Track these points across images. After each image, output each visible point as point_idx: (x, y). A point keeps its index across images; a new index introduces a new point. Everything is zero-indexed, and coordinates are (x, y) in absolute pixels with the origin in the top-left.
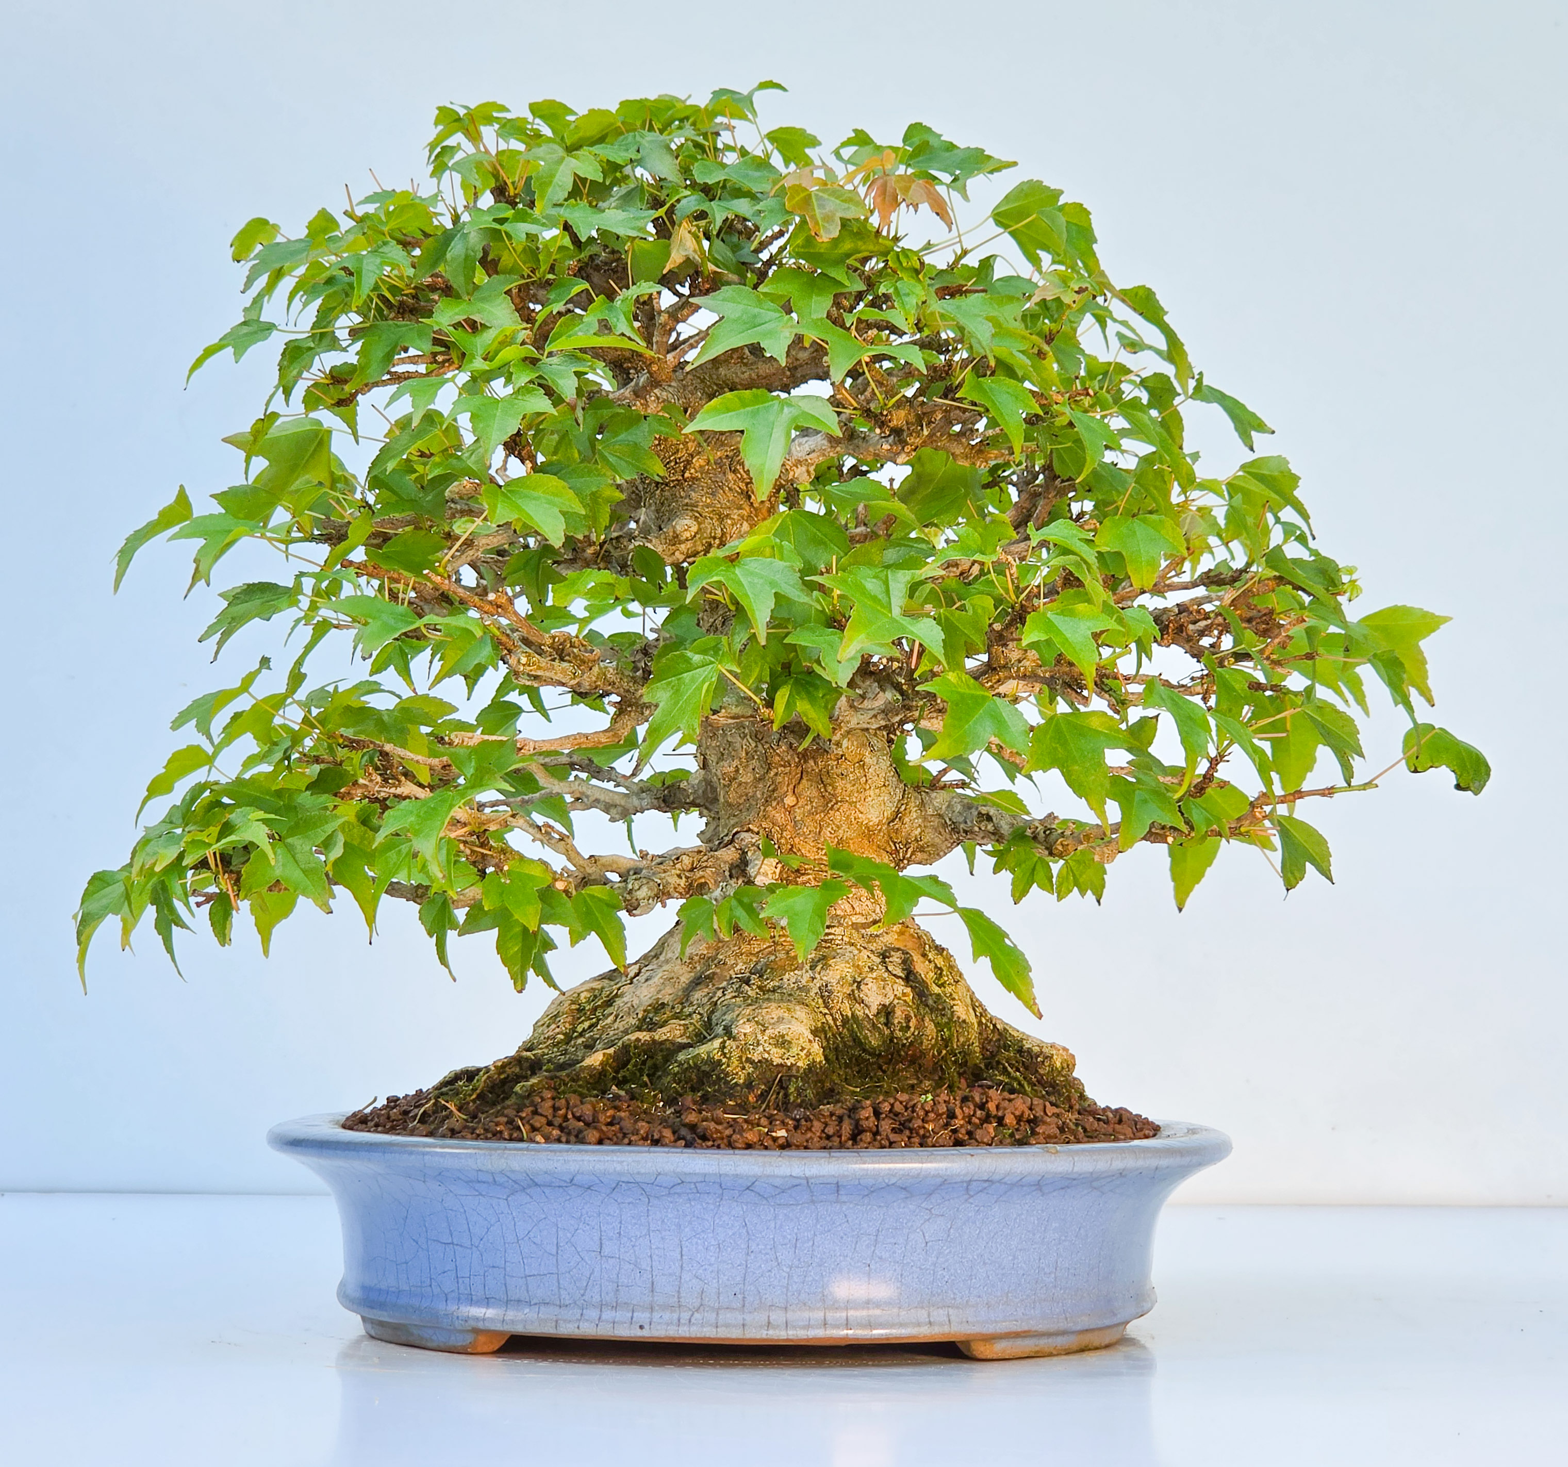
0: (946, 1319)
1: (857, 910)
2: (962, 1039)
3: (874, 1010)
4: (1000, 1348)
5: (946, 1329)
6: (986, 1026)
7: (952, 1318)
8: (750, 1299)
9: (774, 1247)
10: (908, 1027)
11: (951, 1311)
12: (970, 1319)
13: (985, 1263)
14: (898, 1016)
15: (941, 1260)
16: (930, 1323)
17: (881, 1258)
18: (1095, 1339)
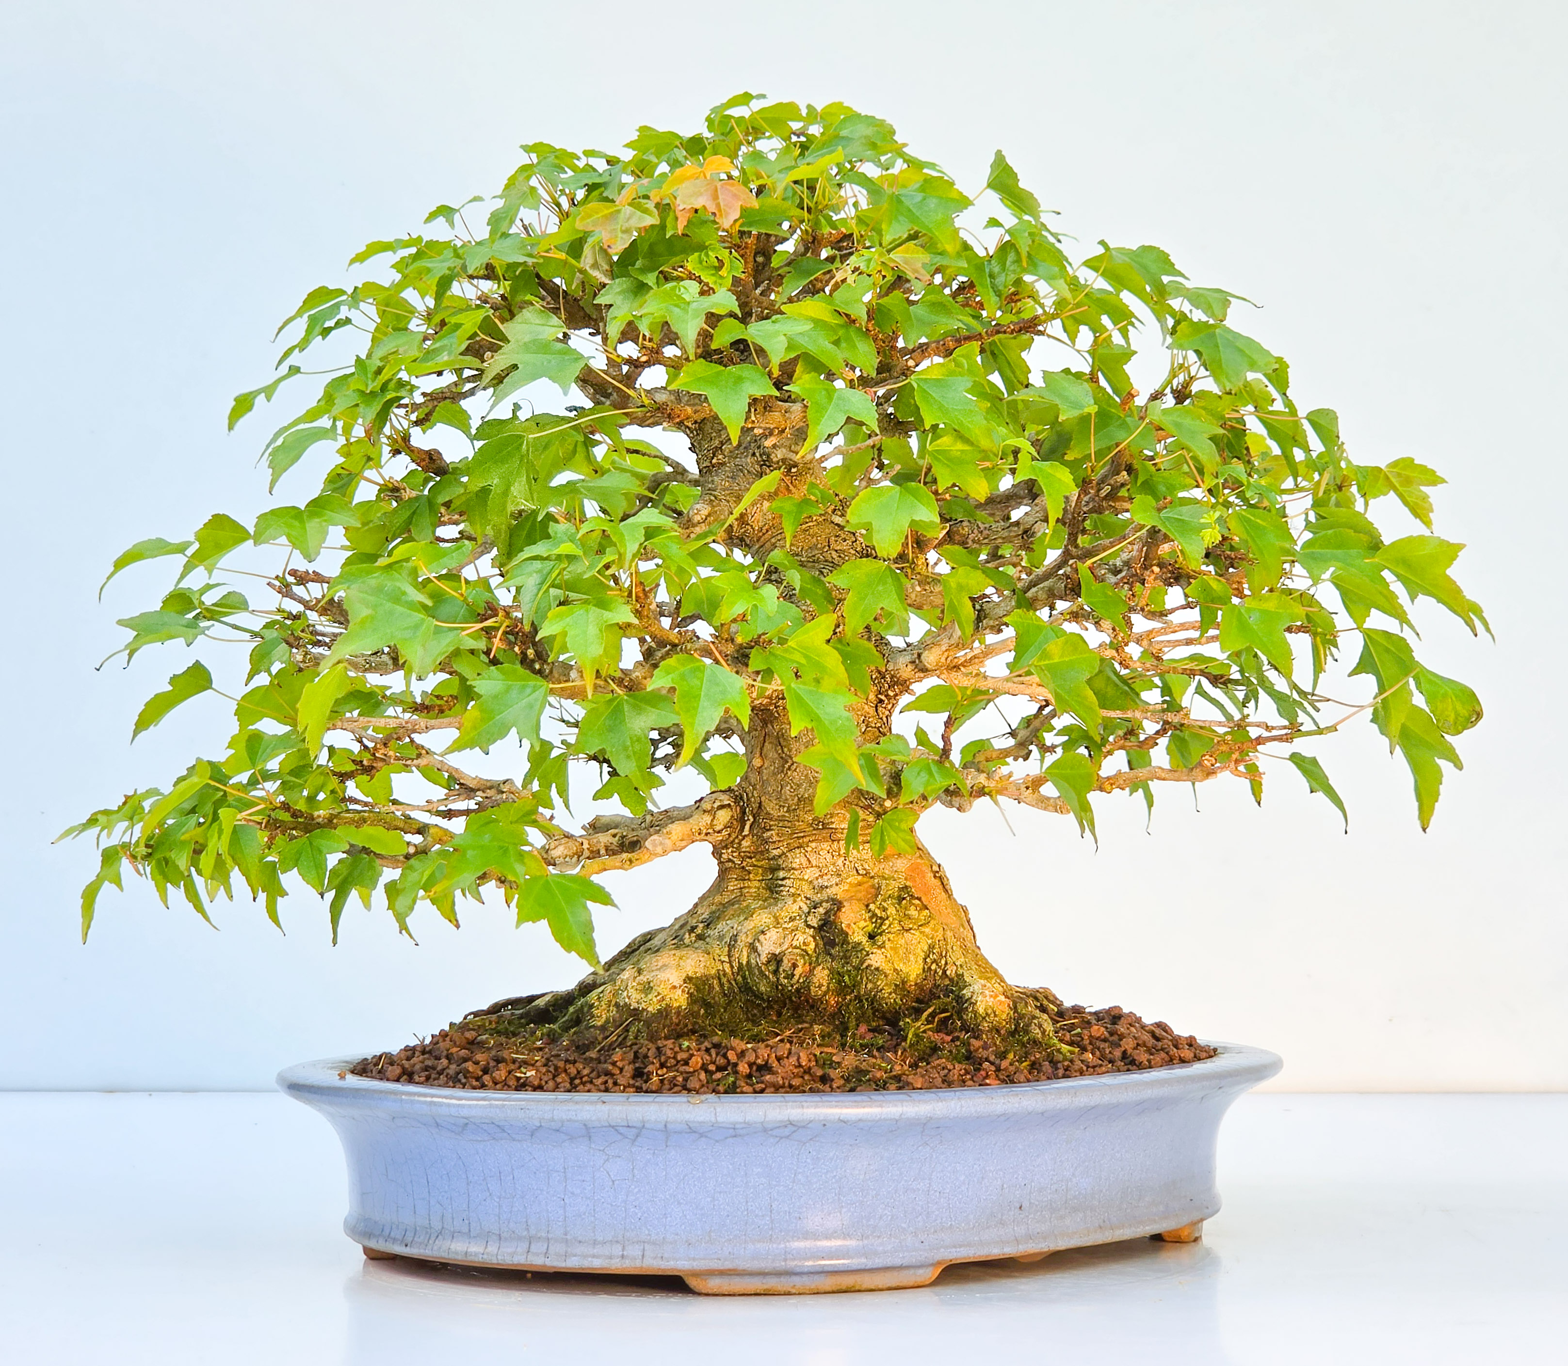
0: (640, 1253)
1: (814, 863)
2: (870, 986)
3: (764, 959)
4: (714, 1284)
5: (638, 1263)
6: (936, 972)
7: (647, 1253)
8: (473, 1225)
9: (484, 1179)
10: (793, 975)
11: (647, 1247)
12: (666, 1255)
13: (679, 1203)
14: (786, 965)
15: (631, 1198)
16: (623, 1256)
17: (572, 1193)
18: (867, 1281)
